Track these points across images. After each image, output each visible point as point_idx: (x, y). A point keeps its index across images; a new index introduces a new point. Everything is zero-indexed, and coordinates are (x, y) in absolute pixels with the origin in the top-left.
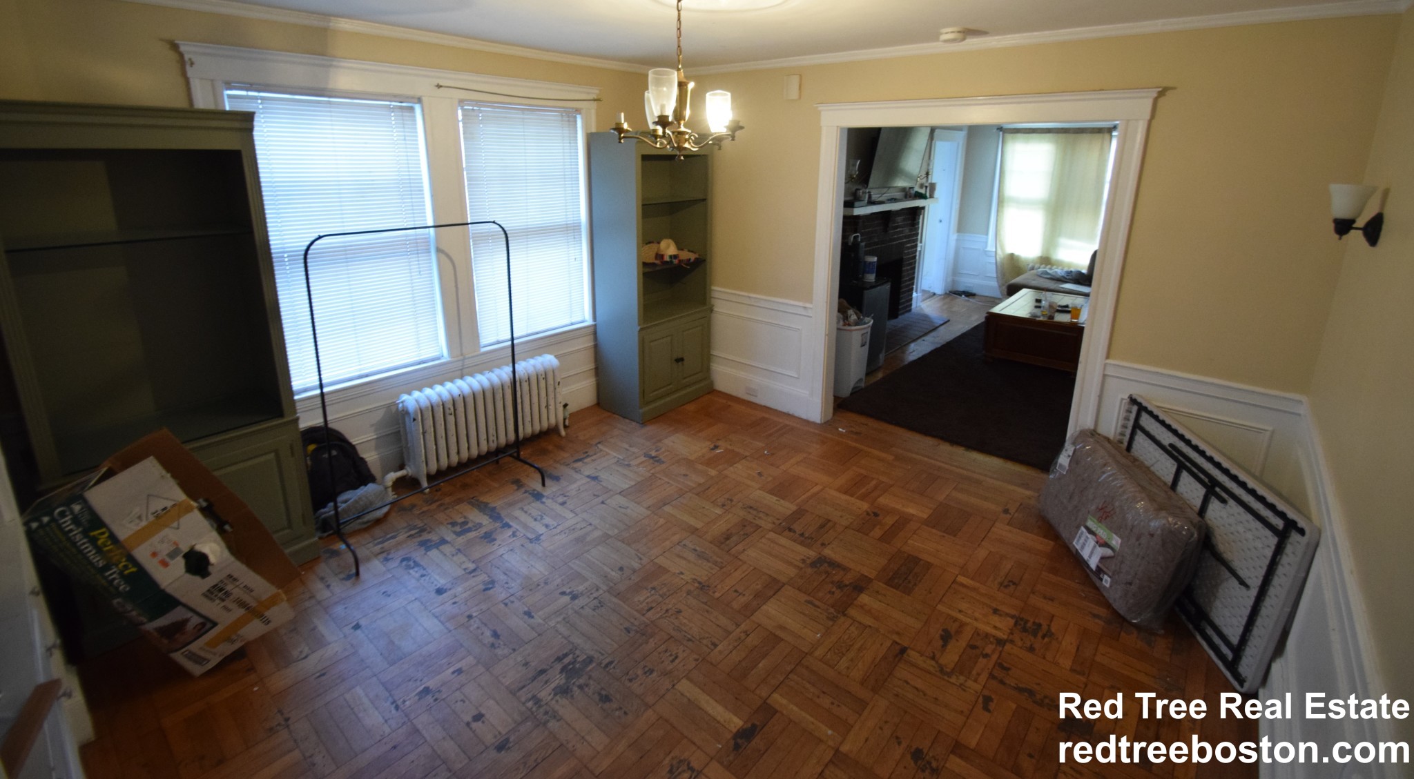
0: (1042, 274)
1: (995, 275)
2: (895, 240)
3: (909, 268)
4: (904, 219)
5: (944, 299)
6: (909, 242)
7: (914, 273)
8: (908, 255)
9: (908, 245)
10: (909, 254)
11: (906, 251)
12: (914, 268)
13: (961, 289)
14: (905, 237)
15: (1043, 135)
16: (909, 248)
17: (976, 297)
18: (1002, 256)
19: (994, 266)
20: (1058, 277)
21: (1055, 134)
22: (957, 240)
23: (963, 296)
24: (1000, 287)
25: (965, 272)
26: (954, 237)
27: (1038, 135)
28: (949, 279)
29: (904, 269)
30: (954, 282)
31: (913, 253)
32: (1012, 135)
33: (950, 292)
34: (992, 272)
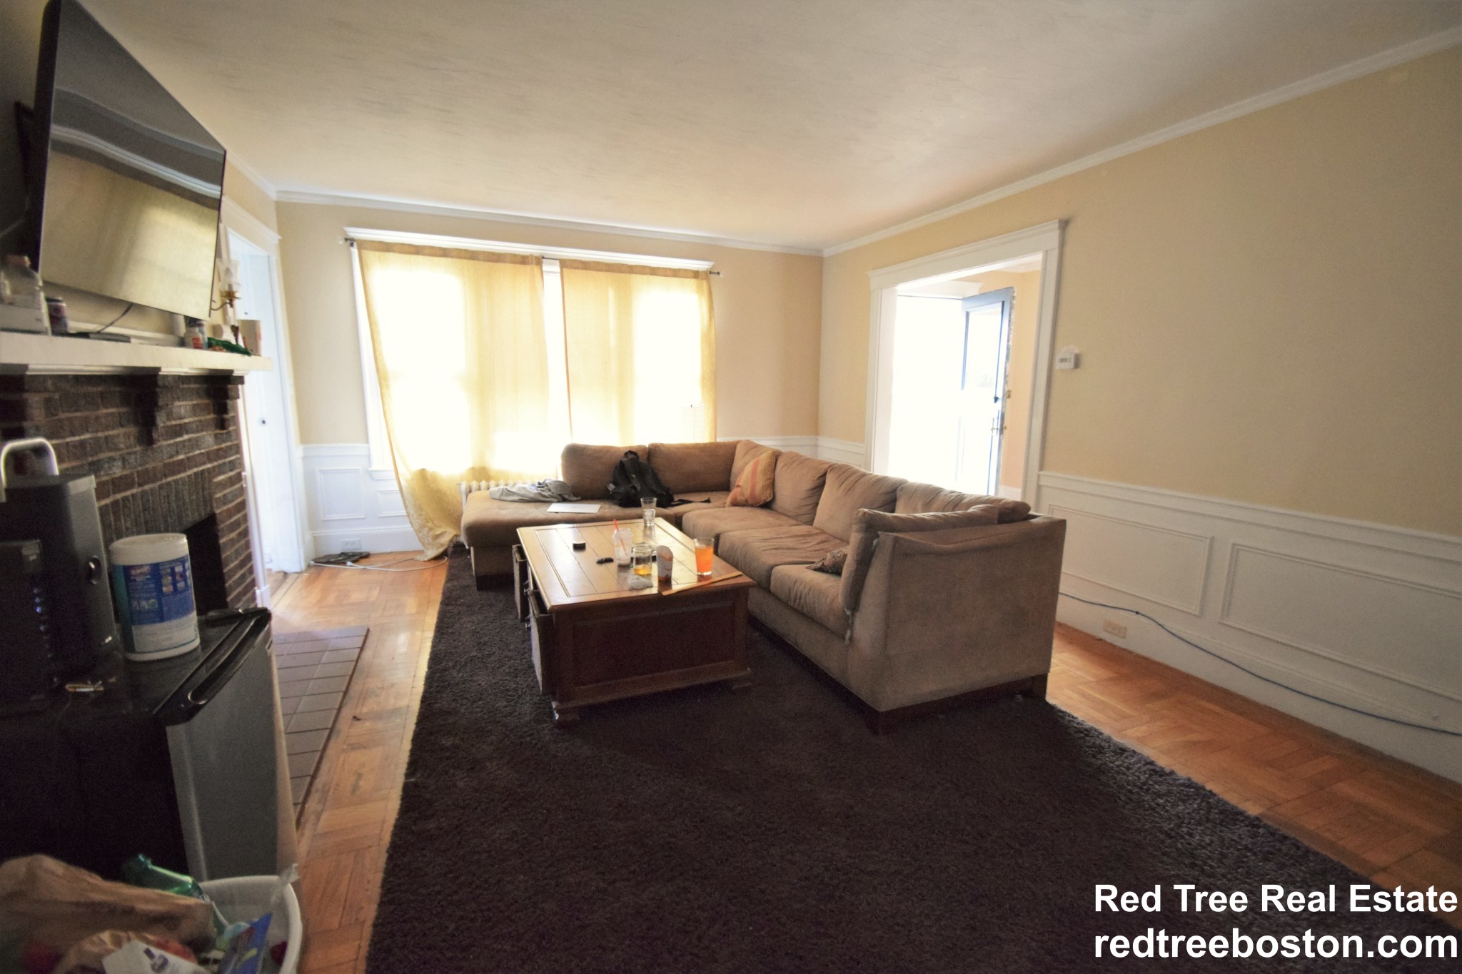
0: (502, 494)
1: (404, 512)
2: (182, 466)
3: (233, 535)
4: (194, 406)
5: (310, 582)
6: (220, 470)
7: (248, 545)
8: (225, 504)
9: (221, 478)
10: (225, 500)
11: (218, 495)
12: (245, 533)
13: (336, 550)
14: (209, 457)
15: (436, 259)
16: (222, 485)
17: (372, 559)
18: (409, 476)
19: (399, 496)
20: (532, 496)
21: (455, 260)
22: (305, 458)
23: (349, 563)
24: (418, 532)
25: (334, 517)
26: (298, 452)
27: (427, 258)
28: (308, 537)
29: (222, 541)
30: (316, 539)
31: (236, 497)
32: (377, 254)
33: (317, 560)
34: (398, 508)
